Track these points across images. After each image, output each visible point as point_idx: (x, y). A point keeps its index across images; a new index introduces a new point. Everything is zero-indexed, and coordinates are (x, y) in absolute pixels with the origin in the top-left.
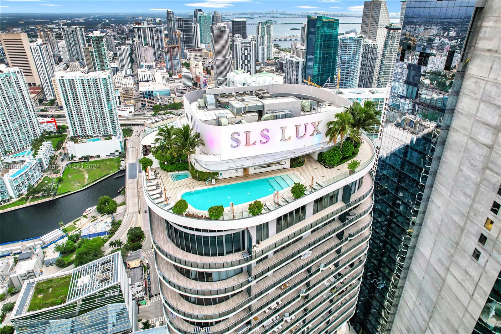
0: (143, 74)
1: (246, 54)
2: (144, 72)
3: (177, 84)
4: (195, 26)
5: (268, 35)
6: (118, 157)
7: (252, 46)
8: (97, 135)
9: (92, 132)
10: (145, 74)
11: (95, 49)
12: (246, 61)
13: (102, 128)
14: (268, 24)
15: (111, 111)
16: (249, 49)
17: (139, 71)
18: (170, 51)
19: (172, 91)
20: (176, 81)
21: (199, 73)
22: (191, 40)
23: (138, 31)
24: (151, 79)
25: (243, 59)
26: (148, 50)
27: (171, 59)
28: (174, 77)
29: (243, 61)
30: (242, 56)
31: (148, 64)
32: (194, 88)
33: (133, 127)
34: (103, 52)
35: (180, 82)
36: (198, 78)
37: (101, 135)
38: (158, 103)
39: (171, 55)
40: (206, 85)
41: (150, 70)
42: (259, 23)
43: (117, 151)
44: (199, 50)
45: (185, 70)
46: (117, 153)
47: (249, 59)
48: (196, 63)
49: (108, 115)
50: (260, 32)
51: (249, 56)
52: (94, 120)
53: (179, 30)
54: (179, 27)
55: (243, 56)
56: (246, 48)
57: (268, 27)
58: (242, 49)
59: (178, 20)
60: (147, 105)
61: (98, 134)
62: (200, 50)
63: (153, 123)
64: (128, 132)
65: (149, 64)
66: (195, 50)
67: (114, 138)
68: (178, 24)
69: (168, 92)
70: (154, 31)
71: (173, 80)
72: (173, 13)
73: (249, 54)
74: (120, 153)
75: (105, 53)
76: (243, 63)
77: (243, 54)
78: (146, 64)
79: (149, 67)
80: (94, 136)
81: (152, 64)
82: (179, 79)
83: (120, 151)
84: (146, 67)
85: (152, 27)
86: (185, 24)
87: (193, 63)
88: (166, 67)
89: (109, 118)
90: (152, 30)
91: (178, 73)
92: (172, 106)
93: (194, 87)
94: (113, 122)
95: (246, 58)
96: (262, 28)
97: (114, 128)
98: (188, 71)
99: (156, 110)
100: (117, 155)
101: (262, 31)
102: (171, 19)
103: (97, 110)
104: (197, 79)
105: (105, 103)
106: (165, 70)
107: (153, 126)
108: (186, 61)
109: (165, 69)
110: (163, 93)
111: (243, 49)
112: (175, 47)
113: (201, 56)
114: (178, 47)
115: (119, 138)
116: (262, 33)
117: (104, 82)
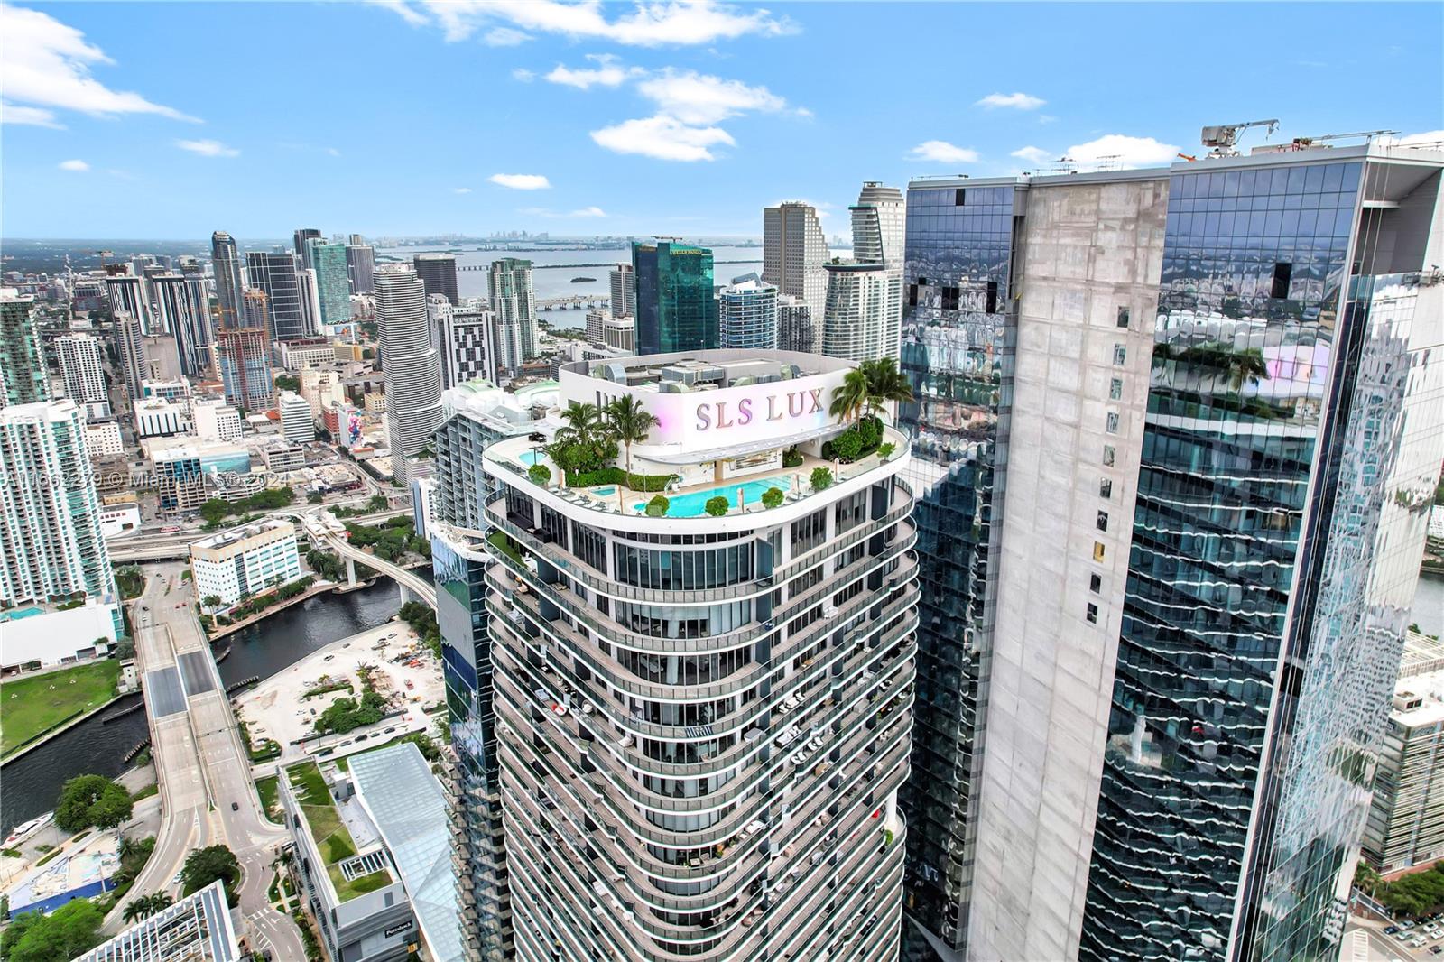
0: (154, 413)
1: (470, 345)
2: (157, 407)
3: (267, 439)
4: (304, 275)
5: (519, 295)
6: (105, 658)
7: (484, 322)
8: (28, 598)
9: (11, 592)
10: (161, 413)
12: (472, 364)
13: (46, 575)
14: (518, 267)
15: (80, 521)
16: (476, 330)
17: (139, 406)
18: (238, 345)
19: (254, 459)
20: (261, 429)
21: (334, 404)
22: (293, 316)
23: (124, 290)
24: (181, 428)
25: (464, 359)
26: (162, 344)
27: (241, 368)
28: (252, 419)
29: (461, 364)
30: (458, 352)
31: (166, 386)
32: (320, 447)
33: (145, 567)
34: (29, 350)
35: (276, 432)
36: (330, 418)
37: (45, 597)
38: (216, 494)
39: (240, 358)
40: (356, 434)
41: (175, 402)
42: (494, 264)
43: (103, 641)
44: (317, 342)
45: (288, 396)
46: (103, 649)
47: (478, 358)
48: (318, 376)
49: (68, 532)
50: (498, 287)
51: (478, 349)
52: (19, 551)
53: (256, 286)
54: (255, 280)
55: (463, 351)
56: (469, 329)
57: (520, 276)
58: (457, 333)
59: (252, 260)
60: (180, 502)
61: (33, 596)
62: (322, 341)
63: (217, 547)
64: (130, 582)
65: (170, 385)
66: (307, 343)
67: (90, 601)
68: (253, 270)
69: (244, 461)
70: (176, 290)
71: (250, 429)
72: (232, 241)
73: (478, 343)
74: (111, 647)
75: (35, 353)
76: (462, 370)
77: (460, 345)
78: (158, 385)
79: (172, 395)
80: (15, 602)
81: (179, 385)
82: (269, 423)
83: (113, 639)
84: (159, 395)
85: (170, 281)
86: (272, 270)
87: (310, 379)
88: (226, 389)
89: (73, 540)
90: (172, 289)
91: (262, 406)
92: (262, 501)
93: (322, 443)
94: (87, 552)
95: (471, 355)
96: (503, 277)
97: (90, 573)
98: (299, 398)
99: (214, 514)
100: (101, 655)
101: (503, 286)
102: (227, 257)
103: (33, 521)
104: (326, 422)
105: (60, 497)
106: (223, 401)
107: (221, 554)
108: (284, 373)
109: (223, 397)
110: (228, 465)
111: (461, 332)
112: (253, 334)
113: (328, 358)
114: (261, 333)
115: (108, 601)
116: (503, 290)
117: (60, 432)
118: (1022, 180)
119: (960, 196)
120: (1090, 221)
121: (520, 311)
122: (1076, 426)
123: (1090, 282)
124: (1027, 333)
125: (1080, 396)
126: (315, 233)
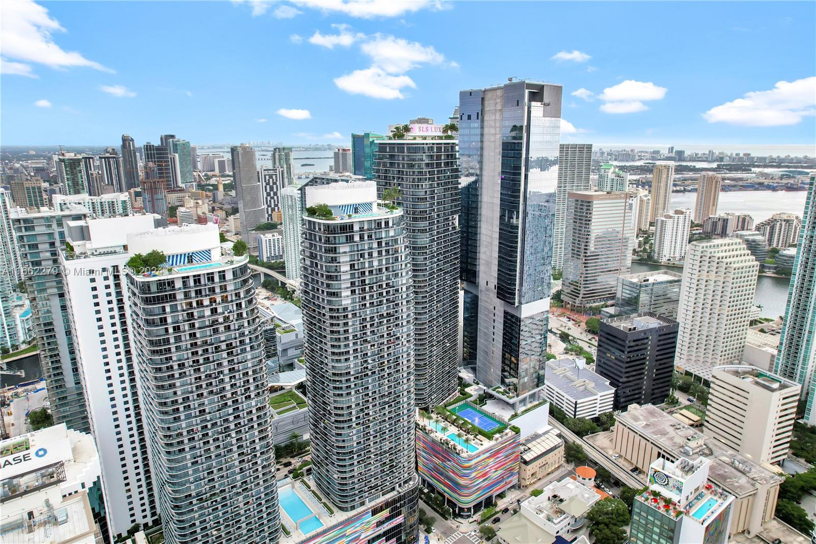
1: (271, 184)
4: (172, 156)
5: (287, 165)
7: (278, 173)
11: (69, 177)
12: (272, 193)
14: (286, 151)
16: (274, 177)
18: (151, 187)
21: (203, 213)
22: (166, 173)
25: (268, 191)
27: (153, 199)
29: (267, 193)
30: (266, 187)
36: (202, 219)
39: (152, 193)
42: (275, 149)
44: (180, 190)
45: (181, 209)
47: (275, 190)
50: (277, 161)
51: (275, 186)
54: (148, 158)
55: (268, 187)
56: (271, 177)
57: (287, 155)
58: (265, 178)
59: (147, 148)
62: (182, 191)
66: (175, 191)
72: (132, 140)
73: (275, 183)
76: (267, 196)
77: (267, 184)
85: (108, 158)
86: (157, 154)
88: (145, 209)
95: (272, 189)
96: (279, 155)
98: (187, 210)
101: (280, 160)
102: (130, 148)
111: (267, 177)
112: (158, 182)
116: (280, 162)
117: (124, 205)
118: (483, 89)
119: (471, 93)
120: (495, 97)
121: (287, 173)
122: (495, 141)
123: (496, 110)
124: (486, 123)
125: (495, 134)
126: (173, 137)
